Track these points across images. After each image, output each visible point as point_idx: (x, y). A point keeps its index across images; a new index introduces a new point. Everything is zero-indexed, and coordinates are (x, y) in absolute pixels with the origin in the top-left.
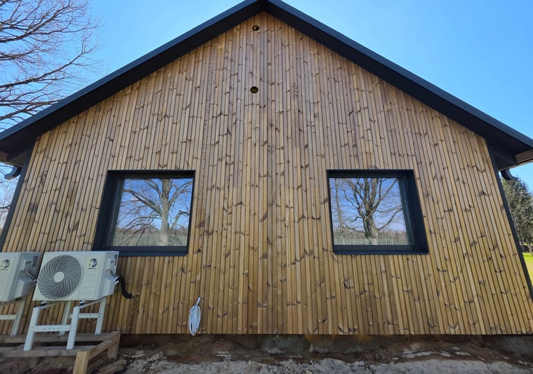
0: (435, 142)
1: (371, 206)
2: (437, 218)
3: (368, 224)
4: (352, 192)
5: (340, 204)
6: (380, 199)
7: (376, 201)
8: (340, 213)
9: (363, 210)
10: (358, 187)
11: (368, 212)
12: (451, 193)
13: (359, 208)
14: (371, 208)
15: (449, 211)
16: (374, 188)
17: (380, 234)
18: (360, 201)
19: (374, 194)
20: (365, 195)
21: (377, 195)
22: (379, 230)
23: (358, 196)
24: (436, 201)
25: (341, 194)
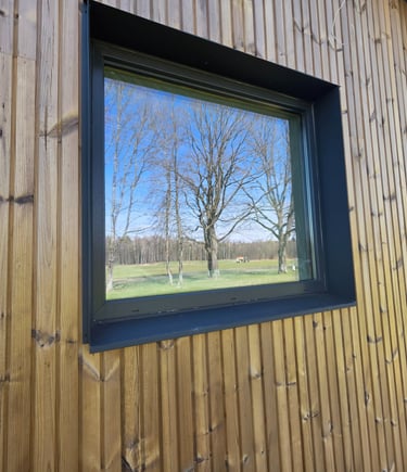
0: (377, 37)
1: (213, 214)
2: (372, 214)
3: (209, 235)
4: (194, 197)
5: (180, 210)
6: (223, 207)
7: (219, 209)
8: (178, 221)
9: (205, 219)
10: (201, 191)
11: (210, 221)
12: (395, 160)
13: (200, 216)
14: (213, 217)
15: (390, 199)
16: (218, 193)
17: (220, 245)
18: (202, 207)
19: (217, 200)
20: (208, 200)
21: (221, 202)
22: (218, 241)
23: (201, 203)
24: (371, 173)
25: (181, 198)
